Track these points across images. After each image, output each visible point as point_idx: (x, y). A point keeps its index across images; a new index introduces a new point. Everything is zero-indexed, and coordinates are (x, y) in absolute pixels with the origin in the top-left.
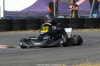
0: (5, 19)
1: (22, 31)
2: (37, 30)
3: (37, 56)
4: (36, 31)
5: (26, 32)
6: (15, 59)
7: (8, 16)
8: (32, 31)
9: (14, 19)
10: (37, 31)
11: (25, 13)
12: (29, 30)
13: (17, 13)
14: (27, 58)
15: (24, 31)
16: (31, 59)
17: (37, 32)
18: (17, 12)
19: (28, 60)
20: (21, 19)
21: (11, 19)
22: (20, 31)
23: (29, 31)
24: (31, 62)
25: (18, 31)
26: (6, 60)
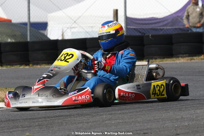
0: (129, 34)
1: (165, 59)
2: (195, 56)
3: (198, 111)
4: (195, 58)
5: (174, 60)
6: (152, 119)
7: (134, 29)
8: (185, 59)
9: (146, 35)
10: (197, 58)
11: (169, 21)
12: (178, 57)
14: (178, 117)
15: (169, 59)
16: (187, 118)
17: (196, 61)
18: (153, 20)
19: (180, 120)
20: (161, 33)
21: (140, 34)
22: (160, 60)
23: (180, 58)
24: (186, 126)
25: (156, 59)
26: (133, 121)
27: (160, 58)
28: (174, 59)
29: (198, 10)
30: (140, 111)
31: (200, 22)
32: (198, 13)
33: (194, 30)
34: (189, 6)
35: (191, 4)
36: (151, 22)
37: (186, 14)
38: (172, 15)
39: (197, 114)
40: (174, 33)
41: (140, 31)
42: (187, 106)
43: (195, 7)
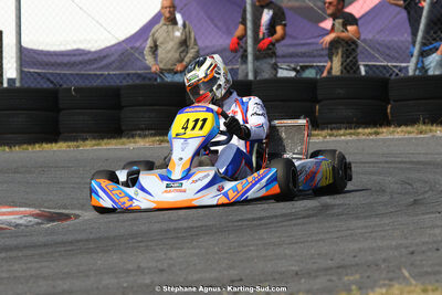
0: (26, 86)
1: (105, 141)
3: (173, 254)
5: (123, 144)
6: (75, 270)
7: (39, 74)
8: (147, 140)
9: (65, 86)
11: (113, 58)
12: (133, 136)
13: (80, 58)
14: (130, 267)
15: (114, 141)
16: (149, 268)
18: (80, 55)
19: (133, 273)
20: (96, 83)
21: (51, 86)
22: (94, 142)
23: (137, 139)
24: (146, 285)
25: (85, 139)
26: (32, 276)
27: (94, 138)
28: (124, 140)
29: (178, 34)
30: (47, 253)
31: (181, 61)
32: (177, 41)
33: (169, 78)
34: (157, 27)
35: (162, 21)
36: (74, 59)
37: (149, 43)
38: (119, 44)
39: (171, 259)
40: (125, 83)
41: (52, 78)
42: (150, 243)
43: (170, 27)
